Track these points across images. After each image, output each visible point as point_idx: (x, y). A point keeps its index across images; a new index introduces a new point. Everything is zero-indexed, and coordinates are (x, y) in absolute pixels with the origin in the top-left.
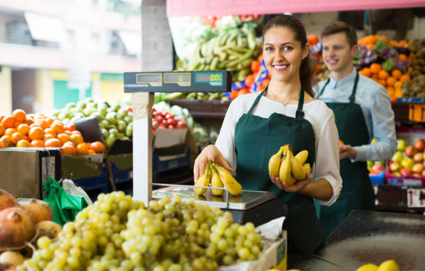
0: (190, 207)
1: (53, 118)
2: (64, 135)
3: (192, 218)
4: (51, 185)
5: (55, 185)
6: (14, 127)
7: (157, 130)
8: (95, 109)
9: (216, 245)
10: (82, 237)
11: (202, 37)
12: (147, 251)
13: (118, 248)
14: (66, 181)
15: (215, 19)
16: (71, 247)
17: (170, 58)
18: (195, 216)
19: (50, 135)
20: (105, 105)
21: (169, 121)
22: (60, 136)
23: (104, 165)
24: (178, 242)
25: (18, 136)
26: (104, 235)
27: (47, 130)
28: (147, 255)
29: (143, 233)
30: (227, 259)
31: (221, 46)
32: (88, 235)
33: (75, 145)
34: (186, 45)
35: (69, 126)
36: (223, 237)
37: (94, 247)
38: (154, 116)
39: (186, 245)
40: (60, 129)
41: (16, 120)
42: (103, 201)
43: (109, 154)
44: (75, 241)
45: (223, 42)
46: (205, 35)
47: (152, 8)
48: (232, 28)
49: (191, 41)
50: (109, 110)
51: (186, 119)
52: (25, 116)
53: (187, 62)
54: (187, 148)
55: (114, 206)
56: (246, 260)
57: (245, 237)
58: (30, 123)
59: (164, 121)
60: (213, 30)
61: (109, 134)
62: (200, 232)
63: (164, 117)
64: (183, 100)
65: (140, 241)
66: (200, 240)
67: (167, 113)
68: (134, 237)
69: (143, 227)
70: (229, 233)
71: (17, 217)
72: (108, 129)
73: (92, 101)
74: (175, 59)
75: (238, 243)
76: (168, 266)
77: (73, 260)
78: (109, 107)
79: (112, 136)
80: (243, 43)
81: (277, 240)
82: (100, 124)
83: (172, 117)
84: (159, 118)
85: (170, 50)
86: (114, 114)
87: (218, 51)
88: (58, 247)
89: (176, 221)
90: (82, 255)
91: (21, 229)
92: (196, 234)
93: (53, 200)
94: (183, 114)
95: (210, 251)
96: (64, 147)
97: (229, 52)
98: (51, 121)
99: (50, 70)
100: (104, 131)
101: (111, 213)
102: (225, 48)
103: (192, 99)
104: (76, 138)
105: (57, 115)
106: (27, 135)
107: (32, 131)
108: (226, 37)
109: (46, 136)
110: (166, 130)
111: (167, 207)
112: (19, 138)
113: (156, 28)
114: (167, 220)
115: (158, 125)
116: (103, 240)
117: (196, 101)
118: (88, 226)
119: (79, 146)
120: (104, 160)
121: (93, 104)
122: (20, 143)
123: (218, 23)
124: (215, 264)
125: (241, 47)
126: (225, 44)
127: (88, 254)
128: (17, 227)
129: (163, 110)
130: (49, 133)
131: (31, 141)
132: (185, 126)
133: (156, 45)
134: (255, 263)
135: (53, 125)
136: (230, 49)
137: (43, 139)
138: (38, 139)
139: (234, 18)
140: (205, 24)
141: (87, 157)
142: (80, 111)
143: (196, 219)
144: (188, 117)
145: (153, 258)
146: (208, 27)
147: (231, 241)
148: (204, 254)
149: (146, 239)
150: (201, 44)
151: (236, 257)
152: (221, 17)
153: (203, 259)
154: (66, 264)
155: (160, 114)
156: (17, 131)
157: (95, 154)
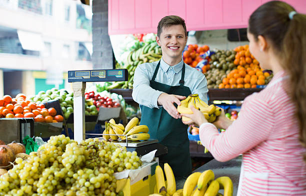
0: (102, 143)
1: (30, 100)
2: (36, 110)
3: (103, 149)
4: (28, 140)
5: (30, 140)
6: (4, 106)
7: (100, 107)
8: (58, 95)
9: (114, 161)
10: (40, 157)
11: (133, 47)
12: (75, 163)
13: (60, 163)
14: (37, 138)
15: (142, 35)
16: (34, 162)
17: (111, 62)
18: (105, 148)
19: (27, 111)
20: (65, 92)
21: (109, 102)
22: (34, 111)
23: (63, 130)
24: (93, 160)
25: (6, 111)
26: (53, 157)
27: (25, 108)
28: (74, 165)
29: (73, 154)
30: (119, 169)
31: (144, 53)
32: (43, 156)
33: (44, 117)
34: (123, 53)
35: (40, 105)
36: (118, 157)
37: (47, 162)
38: (98, 100)
39: (99, 162)
40: (34, 107)
41: (5, 102)
42: (53, 139)
43: (67, 123)
44: (36, 159)
45: (145, 51)
46: (135, 46)
47: (99, 28)
48: (153, 42)
49: (126, 51)
50: (67, 95)
51: (120, 102)
52: (11, 99)
53: (123, 64)
54: (120, 120)
55: (59, 142)
56: (129, 169)
57: (130, 158)
58: (14, 103)
59: (105, 103)
60: (141, 43)
61: (67, 110)
62: (106, 155)
63: (105, 100)
64: (119, 89)
65: (71, 158)
66: (106, 160)
67: (107, 98)
68: (68, 156)
69: (73, 151)
70: (121, 155)
71: (4, 149)
72: (66, 107)
73: (56, 90)
74: (115, 62)
75: (126, 160)
76: (86, 171)
77: (34, 168)
78: (68, 93)
79: (68, 111)
80: (159, 52)
81: (152, 162)
82: (61, 104)
83: (111, 100)
84: (102, 100)
85: (112, 57)
86: (71, 98)
87: (142, 57)
88: (27, 162)
89: (94, 150)
90: (39, 166)
91: (7, 156)
92: (104, 157)
93: (29, 149)
94: (119, 98)
95: (111, 165)
96: (36, 118)
97: (149, 57)
98: (28, 102)
99: (32, 71)
100: (63, 108)
101: (57, 146)
102: (147, 55)
103: (125, 89)
104: (44, 112)
105: (32, 99)
106: (13, 110)
107: (15, 108)
108: (148, 47)
109: (25, 111)
110: (106, 108)
111: (90, 143)
112: (7, 113)
113: (102, 43)
114: (89, 150)
115: (100, 105)
116: (52, 159)
117: (128, 90)
118: (44, 152)
119: (46, 117)
120: (63, 127)
121: (57, 92)
122: (8, 115)
123: (144, 38)
124: (113, 171)
125: (157, 54)
126: (147, 52)
127: (43, 166)
128: (5, 155)
129: (105, 95)
130: (27, 109)
131: (15, 114)
132: (119, 106)
133: (102, 53)
134: (134, 170)
135: (29, 105)
136: (150, 55)
137: (23, 113)
138: (19, 113)
139: (155, 35)
140: (135, 39)
141: (51, 124)
142: (48, 96)
143: (105, 150)
144: (122, 100)
145: (78, 167)
146: (137, 41)
147: (122, 160)
148: (108, 166)
149: (74, 157)
150: (132, 52)
151: (124, 168)
152: (146, 34)
153: (106, 168)
154: (31, 170)
155: (103, 98)
156: (6, 108)
157: (57, 122)
